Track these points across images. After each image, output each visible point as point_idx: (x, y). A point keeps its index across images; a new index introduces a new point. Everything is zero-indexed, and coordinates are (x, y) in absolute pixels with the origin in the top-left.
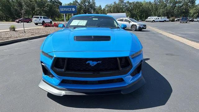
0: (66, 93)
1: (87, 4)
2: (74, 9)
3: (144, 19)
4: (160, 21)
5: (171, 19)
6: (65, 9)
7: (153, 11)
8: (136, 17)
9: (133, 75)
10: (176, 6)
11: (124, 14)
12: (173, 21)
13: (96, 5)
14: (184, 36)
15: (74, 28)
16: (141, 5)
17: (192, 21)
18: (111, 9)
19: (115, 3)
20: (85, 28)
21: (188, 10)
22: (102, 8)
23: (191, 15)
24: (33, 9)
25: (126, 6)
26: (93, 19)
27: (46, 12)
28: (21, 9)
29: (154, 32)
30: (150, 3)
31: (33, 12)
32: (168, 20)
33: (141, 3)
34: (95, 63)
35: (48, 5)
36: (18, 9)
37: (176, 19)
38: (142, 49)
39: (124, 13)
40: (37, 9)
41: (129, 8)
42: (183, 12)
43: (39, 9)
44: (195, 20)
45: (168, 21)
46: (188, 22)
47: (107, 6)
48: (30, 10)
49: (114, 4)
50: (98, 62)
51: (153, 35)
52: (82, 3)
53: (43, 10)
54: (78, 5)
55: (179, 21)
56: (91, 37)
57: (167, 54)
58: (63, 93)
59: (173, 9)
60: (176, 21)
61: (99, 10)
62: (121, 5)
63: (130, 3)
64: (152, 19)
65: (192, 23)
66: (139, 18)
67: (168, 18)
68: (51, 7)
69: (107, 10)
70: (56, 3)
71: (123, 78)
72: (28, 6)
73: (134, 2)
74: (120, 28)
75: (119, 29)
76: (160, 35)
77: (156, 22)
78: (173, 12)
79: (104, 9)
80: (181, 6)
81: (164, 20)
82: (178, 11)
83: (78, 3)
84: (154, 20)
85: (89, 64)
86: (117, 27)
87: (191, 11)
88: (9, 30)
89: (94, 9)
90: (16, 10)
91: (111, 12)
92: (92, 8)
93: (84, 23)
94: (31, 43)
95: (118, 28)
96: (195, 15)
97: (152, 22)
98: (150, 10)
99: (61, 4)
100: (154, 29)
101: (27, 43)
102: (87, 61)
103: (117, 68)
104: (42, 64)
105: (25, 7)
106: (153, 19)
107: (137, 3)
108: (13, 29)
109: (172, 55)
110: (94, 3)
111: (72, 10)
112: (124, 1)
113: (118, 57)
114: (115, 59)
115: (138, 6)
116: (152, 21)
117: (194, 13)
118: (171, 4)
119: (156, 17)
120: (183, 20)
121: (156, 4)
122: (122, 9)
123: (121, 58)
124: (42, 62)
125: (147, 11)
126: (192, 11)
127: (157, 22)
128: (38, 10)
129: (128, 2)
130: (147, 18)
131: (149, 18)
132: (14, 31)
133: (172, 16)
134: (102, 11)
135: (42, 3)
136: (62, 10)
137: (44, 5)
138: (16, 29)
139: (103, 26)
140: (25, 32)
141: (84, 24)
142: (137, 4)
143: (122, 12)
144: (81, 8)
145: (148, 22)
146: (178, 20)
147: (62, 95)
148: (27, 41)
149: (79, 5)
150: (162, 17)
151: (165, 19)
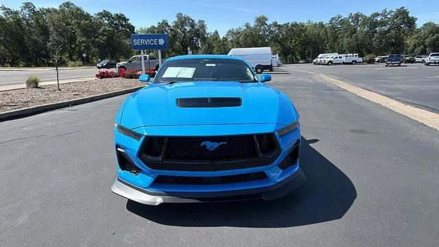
0: (163, 199)
1: (188, 28)
2: (161, 42)
3: (310, 59)
4: (344, 63)
5: (367, 57)
6: (143, 41)
7: (328, 42)
8: (294, 54)
9: (283, 166)
10: (376, 32)
11: (268, 49)
12: (371, 61)
13: (208, 31)
14: (390, 93)
15: (171, 83)
16: (301, 31)
17: (412, 61)
18: (239, 38)
19: (247, 26)
20: (191, 83)
21: (402, 39)
22: (221, 37)
23: (409, 49)
24: (72, 39)
25: (271, 32)
26: (207, 65)
27: (99, 46)
28: (47, 40)
29: (330, 85)
30: (322, 25)
31: (71, 47)
32: (360, 59)
33: (303, 26)
34: (216, 145)
35: (104, 31)
36: (40, 39)
37: (377, 59)
38: (297, 119)
39: (267, 46)
40: (80, 39)
41: (277, 36)
42: (392, 44)
43: (85, 39)
44: (417, 59)
45: (360, 63)
46: (402, 64)
47: (231, 32)
48: (66, 41)
49: (245, 28)
50: (222, 143)
51: (328, 92)
52: (176, 26)
53: (93, 42)
54: (169, 31)
55: (385, 62)
56: (206, 99)
57: (353, 131)
58: (159, 200)
59: (371, 39)
60: (378, 61)
61: (214, 40)
62: (260, 30)
63: (280, 26)
64: (326, 59)
65: (411, 66)
66: (299, 57)
67: (360, 56)
68: (111, 37)
69: (232, 41)
70: (123, 26)
71: (265, 171)
72: (60, 34)
73: (288, 24)
74: (257, 82)
75: (256, 84)
76: (342, 93)
77: (336, 64)
78: (371, 44)
79: (224, 38)
80: (386, 32)
81: (353, 61)
82: (381, 41)
83: (169, 26)
84: (330, 62)
85: (205, 146)
86: (253, 79)
87: (408, 42)
88: (24, 86)
89: (204, 39)
90: (35, 42)
91: (239, 45)
92: (198, 36)
93: (188, 72)
94: (77, 112)
95: (255, 81)
96: (418, 50)
97: (327, 65)
98: (323, 40)
99: (132, 28)
100: (332, 79)
101: (66, 113)
102: (202, 141)
103: (255, 154)
104: (119, 149)
105: (54, 36)
106: (329, 59)
107: (295, 25)
108: (34, 84)
109: (362, 132)
110: (203, 26)
111: (158, 43)
112: (266, 22)
113: (256, 134)
114: (250, 136)
115: (296, 31)
116: (326, 62)
117: (415, 46)
118: (364, 27)
119: (336, 55)
120: (392, 61)
121: (333, 28)
122: (262, 37)
123: (260, 136)
124: (118, 146)
125: (315, 43)
126: (410, 42)
127: (339, 64)
128: (83, 42)
129: (275, 24)
130: (316, 57)
131: (320, 56)
132: (37, 87)
133: (370, 52)
134: (220, 42)
135: (92, 26)
136: (137, 42)
137: (95, 31)
138: (40, 84)
139: (226, 77)
140: (60, 90)
141: (190, 76)
142: (295, 29)
143: (263, 46)
144: (175, 36)
145: (319, 64)
146: (382, 61)
147: (157, 204)
148: (67, 108)
149: (172, 30)
150: (348, 55)
151: (355, 58)
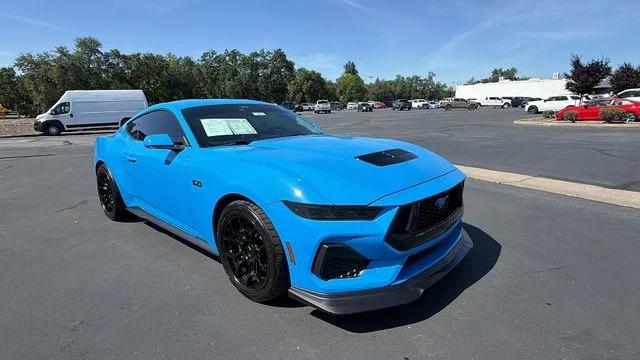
16: (162, 67)
19: (62, 51)
21: (285, 84)
25: (111, 66)
26: (254, 114)
30: (189, 62)
33: (162, 60)
49: (58, 55)
59: (255, 83)
62: (90, 61)
63: (124, 57)
73: (139, 54)
78: (257, 89)
82: (266, 87)
107: (150, 58)
112: (99, 49)
115: (154, 67)
121: (208, 66)
129: (116, 54)
142: (151, 63)
